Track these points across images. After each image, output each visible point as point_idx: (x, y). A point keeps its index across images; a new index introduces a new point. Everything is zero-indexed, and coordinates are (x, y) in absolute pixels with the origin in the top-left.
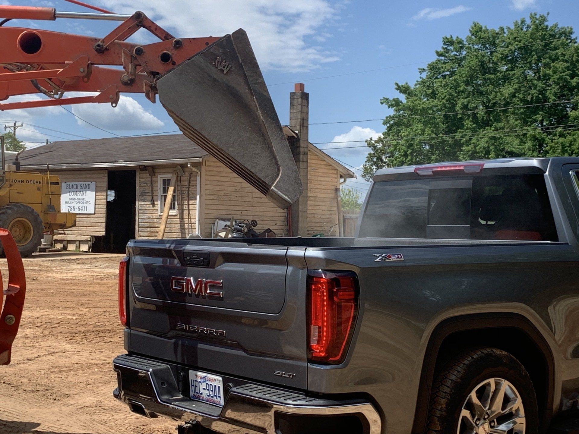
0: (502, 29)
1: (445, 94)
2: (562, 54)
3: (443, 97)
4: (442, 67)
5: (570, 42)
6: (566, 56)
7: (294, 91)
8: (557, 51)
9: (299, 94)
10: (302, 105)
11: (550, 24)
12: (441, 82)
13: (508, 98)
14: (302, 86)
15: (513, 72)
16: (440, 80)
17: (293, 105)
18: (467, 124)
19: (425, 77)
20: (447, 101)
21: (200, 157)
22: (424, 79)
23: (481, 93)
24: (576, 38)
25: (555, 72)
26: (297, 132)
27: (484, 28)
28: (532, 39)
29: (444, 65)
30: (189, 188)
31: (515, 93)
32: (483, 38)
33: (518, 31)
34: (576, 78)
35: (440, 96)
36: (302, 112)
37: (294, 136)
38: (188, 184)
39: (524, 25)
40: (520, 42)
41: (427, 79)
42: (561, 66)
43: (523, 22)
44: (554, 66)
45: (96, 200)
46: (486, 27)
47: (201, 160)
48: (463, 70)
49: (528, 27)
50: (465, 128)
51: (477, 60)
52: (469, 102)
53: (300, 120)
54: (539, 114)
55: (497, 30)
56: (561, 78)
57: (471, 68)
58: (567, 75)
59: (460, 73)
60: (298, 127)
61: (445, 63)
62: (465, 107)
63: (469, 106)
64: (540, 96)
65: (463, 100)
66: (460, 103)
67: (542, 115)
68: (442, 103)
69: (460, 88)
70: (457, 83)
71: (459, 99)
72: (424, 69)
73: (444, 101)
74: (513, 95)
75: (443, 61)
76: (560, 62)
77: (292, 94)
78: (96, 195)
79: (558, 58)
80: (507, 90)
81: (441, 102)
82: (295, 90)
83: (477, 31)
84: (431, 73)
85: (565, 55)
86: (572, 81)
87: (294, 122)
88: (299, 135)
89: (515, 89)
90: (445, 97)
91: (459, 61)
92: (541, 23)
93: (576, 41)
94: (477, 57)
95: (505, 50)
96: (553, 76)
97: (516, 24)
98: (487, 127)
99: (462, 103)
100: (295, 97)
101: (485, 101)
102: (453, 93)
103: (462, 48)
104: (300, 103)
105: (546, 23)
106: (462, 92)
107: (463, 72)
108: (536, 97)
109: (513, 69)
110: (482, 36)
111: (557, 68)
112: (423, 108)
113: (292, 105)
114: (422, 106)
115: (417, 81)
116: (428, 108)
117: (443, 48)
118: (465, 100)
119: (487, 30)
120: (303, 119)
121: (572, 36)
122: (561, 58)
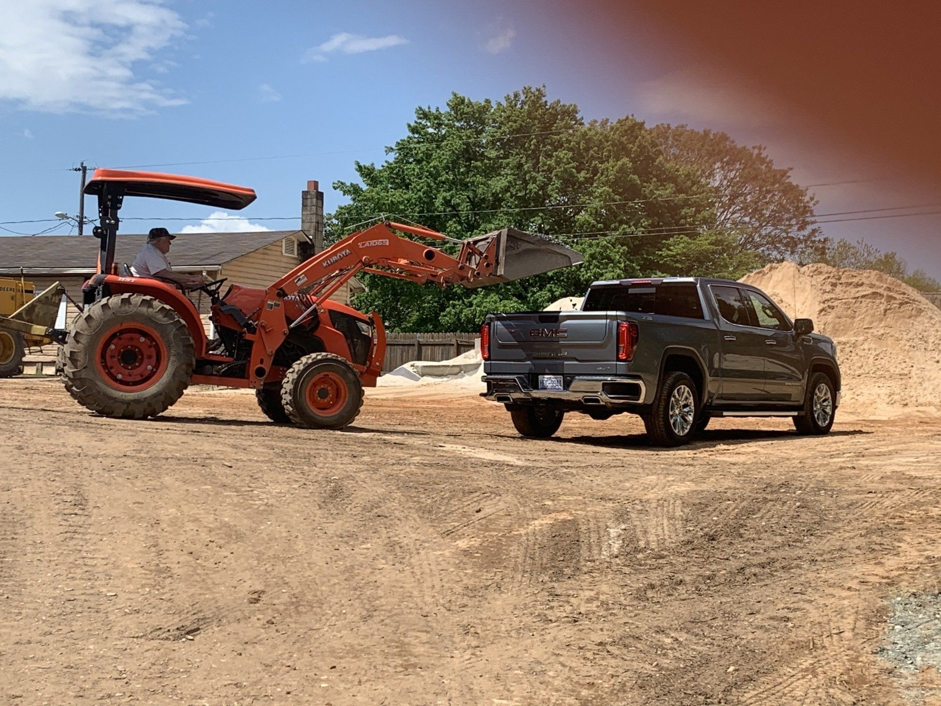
0: (488, 101)
1: (421, 185)
2: (567, 139)
3: (418, 188)
4: (415, 148)
5: (575, 124)
6: (572, 143)
7: (306, 189)
8: (561, 135)
9: (313, 192)
10: (317, 206)
11: (550, 99)
12: (414, 170)
13: (500, 193)
14: (316, 184)
15: (507, 160)
16: (412, 166)
17: (306, 206)
18: (450, 226)
19: (391, 161)
20: (424, 194)
21: (220, 265)
22: (392, 164)
23: (466, 186)
24: (582, 118)
25: (558, 163)
26: (311, 237)
27: (466, 101)
28: (530, 118)
29: (418, 145)
30: (200, 299)
31: (509, 187)
32: (466, 114)
33: (512, 107)
34: (583, 171)
35: (415, 187)
36: (317, 214)
37: (307, 242)
38: (198, 296)
39: (518, 100)
40: (515, 122)
41: (396, 163)
42: (566, 156)
43: (516, 96)
44: (557, 155)
45: (67, 313)
46: (469, 100)
47: (220, 267)
48: (443, 154)
49: (523, 103)
50: (448, 230)
51: (461, 142)
52: (452, 197)
53: (314, 224)
54: (539, 216)
55: (483, 104)
56: (566, 170)
57: (453, 152)
58: (573, 168)
59: (440, 158)
60: (312, 231)
61: (419, 142)
62: (447, 202)
63: (452, 202)
64: (541, 193)
65: (445, 194)
66: (441, 198)
67: (541, 217)
68: (417, 196)
69: (440, 178)
70: (438, 171)
71: (439, 192)
72: (392, 149)
73: (421, 194)
74: (506, 190)
75: (416, 140)
76: (564, 150)
77: (305, 194)
78: (67, 307)
79: (562, 146)
80: (498, 184)
81: (416, 194)
82: (308, 188)
83: (458, 104)
84: (400, 154)
85: (570, 142)
86: (579, 175)
87: (307, 225)
88: (313, 240)
89: (510, 182)
90: (422, 188)
91: (438, 141)
92: (539, 98)
93: (583, 121)
94: (461, 138)
95: (497, 132)
96: (556, 168)
97: (507, 98)
98: (475, 231)
99: (444, 198)
100: (309, 196)
101: (471, 196)
102: (432, 184)
103: (440, 125)
104: (315, 204)
105: (544, 99)
106: (444, 183)
107: (443, 157)
108: (535, 193)
109: (506, 157)
110: (465, 111)
111: (561, 159)
112: (392, 202)
113: (304, 206)
114: (390, 199)
115: (383, 166)
116: (398, 202)
117: (416, 122)
118: (448, 194)
119: (470, 103)
120: (318, 223)
121: (577, 115)
122: (565, 145)
